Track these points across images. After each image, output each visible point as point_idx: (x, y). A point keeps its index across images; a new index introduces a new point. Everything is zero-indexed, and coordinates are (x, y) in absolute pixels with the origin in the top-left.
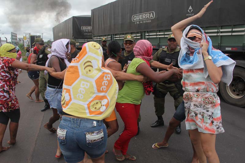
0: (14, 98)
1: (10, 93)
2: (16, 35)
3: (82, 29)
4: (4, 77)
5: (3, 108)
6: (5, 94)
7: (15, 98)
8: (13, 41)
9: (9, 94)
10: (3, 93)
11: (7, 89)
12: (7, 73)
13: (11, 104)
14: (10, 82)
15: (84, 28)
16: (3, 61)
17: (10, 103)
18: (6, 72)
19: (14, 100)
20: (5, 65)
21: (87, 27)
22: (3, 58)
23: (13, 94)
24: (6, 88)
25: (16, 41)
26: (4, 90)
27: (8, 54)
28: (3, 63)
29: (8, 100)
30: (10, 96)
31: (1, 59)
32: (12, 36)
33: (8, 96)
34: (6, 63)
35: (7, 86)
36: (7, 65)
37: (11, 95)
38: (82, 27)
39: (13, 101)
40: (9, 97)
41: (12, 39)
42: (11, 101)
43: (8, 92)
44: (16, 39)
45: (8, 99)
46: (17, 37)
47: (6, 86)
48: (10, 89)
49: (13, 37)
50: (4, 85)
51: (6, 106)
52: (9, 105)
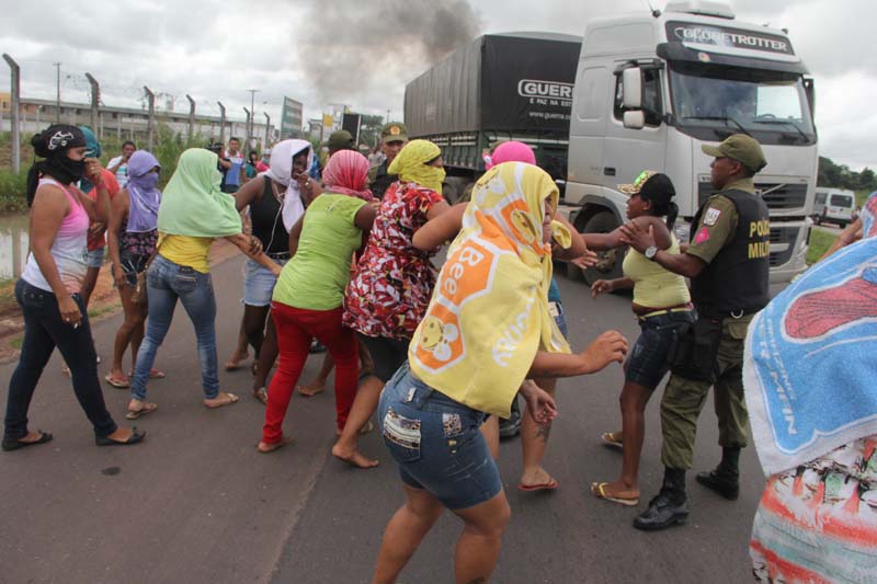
0: (415, 305)
1: (405, 287)
2: (297, 107)
3: (524, 92)
4: (395, 242)
5: (383, 328)
6: (390, 289)
7: (419, 306)
8: (286, 125)
9: (402, 291)
10: (386, 287)
11: (397, 275)
12: (404, 233)
13: (406, 320)
14: (409, 259)
15: (530, 88)
16: (404, 192)
17: (402, 317)
18: (400, 230)
19: (414, 310)
20: (407, 207)
21: (543, 85)
22: (405, 183)
23: (412, 293)
24: (395, 273)
25: (295, 127)
26: (388, 276)
27: (426, 171)
28: (403, 200)
29: (397, 308)
30: (402, 297)
31: (401, 186)
32: (286, 109)
33: (397, 297)
34: (409, 200)
35: (399, 268)
36: (412, 208)
37: (407, 294)
38: (524, 84)
39: (410, 312)
40: (401, 299)
41: (285, 118)
42: (404, 312)
43: (398, 284)
44: (299, 122)
45: (398, 303)
46: (300, 112)
47: (395, 265)
48: (405, 276)
49: (288, 114)
50: (391, 262)
51: (390, 325)
52: (401, 324)
